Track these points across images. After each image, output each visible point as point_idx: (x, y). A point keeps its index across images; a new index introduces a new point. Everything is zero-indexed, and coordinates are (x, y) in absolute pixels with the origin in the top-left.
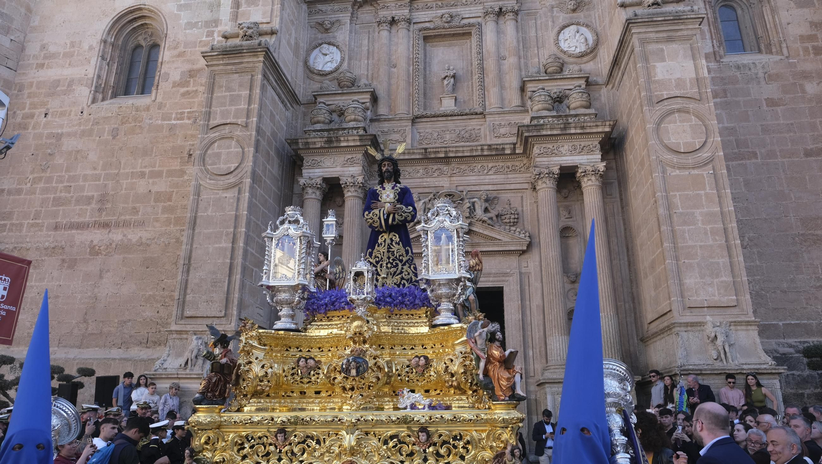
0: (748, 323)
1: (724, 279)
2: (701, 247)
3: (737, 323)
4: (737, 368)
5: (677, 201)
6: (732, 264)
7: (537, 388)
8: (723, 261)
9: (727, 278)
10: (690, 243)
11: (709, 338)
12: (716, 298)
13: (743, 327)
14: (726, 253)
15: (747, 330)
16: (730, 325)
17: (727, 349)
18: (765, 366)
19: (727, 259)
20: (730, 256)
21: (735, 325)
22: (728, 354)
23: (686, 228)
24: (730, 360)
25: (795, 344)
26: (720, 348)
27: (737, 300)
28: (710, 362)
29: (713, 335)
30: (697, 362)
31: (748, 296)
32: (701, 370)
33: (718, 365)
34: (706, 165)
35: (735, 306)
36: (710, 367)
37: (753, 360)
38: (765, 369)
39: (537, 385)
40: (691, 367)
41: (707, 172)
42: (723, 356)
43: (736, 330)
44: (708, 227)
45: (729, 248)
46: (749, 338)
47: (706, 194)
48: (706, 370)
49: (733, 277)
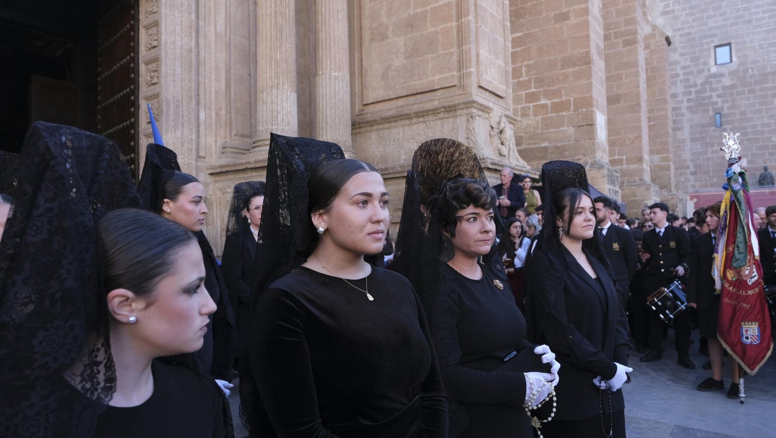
1: (500, 62)
2: (490, 15)
6: (505, 47)
7: (210, 179)
8: (500, 40)
12: (496, 84)
14: (502, 32)
17: (511, 146)
20: (504, 37)
22: (511, 152)
27: (506, 91)
31: (511, 91)
35: (503, 98)
39: (211, 174)
45: (504, 28)
49: (505, 63)
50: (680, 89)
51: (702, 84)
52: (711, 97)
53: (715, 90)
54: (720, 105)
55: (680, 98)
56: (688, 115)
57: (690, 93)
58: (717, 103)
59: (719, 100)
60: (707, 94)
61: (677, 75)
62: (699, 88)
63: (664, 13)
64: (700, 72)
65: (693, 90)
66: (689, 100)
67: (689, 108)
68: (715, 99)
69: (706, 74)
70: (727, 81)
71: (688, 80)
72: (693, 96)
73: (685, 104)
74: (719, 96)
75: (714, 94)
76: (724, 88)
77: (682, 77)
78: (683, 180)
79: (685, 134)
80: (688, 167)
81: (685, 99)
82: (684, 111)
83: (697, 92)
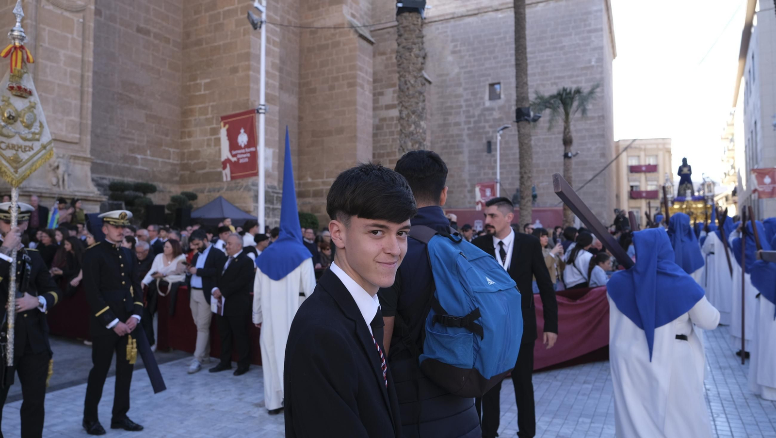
0: (85, 159)
1: (73, 118)
2: (59, 85)
3: (76, 158)
4: (71, 194)
5: (45, 35)
6: (81, 107)
8: (75, 103)
9: (74, 118)
10: (49, 78)
11: (50, 166)
12: (64, 133)
13: (80, 162)
14: (78, 96)
15: (83, 165)
16: (70, 159)
17: (66, 177)
18: (91, 195)
19: (78, 102)
20: (82, 100)
21: (74, 159)
22: (66, 183)
23: (49, 64)
24: (66, 187)
25: (96, 179)
26: (60, 177)
27: (80, 139)
28: (49, 187)
29: (56, 164)
30: (37, 185)
31: (89, 137)
32: (41, 193)
33: (56, 190)
34: (78, 12)
35: (76, 143)
36: (48, 191)
37: (84, 189)
38: (93, 197)
40: (31, 190)
41: (77, 19)
42: (61, 183)
43: (74, 163)
44: (69, 69)
45: (82, 93)
46: (83, 171)
47: (73, 39)
48: (45, 193)
49: (81, 118)
50: (462, 118)
51: (479, 116)
52: (484, 127)
53: (487, 121)
54: (491, 134)
55: (463, 126)
56: (467, 141)
57: (469, 123)
58: (488, 132)
59: (491, 130)
60: (482, 124)
61: (461, 107)
62: (476, 118)
63: (454, 52)
64: (478, 105)
65: (472, 120)
66: (469, 129)
67: (469, 135)
68: (487, 129)
69: (481, 107)
70: (496, 115)
71: (468, 111)
72: (472, 125)
73: (466, 132)
74: (490, 127)
75: (487, 125)
76: (495, 120)
77: (464, 108)
78: (462, 196)
79: (464, 157)
80: (466, 186)
81: (466, 127)
82: (465, 138)
83: (475, 122)
